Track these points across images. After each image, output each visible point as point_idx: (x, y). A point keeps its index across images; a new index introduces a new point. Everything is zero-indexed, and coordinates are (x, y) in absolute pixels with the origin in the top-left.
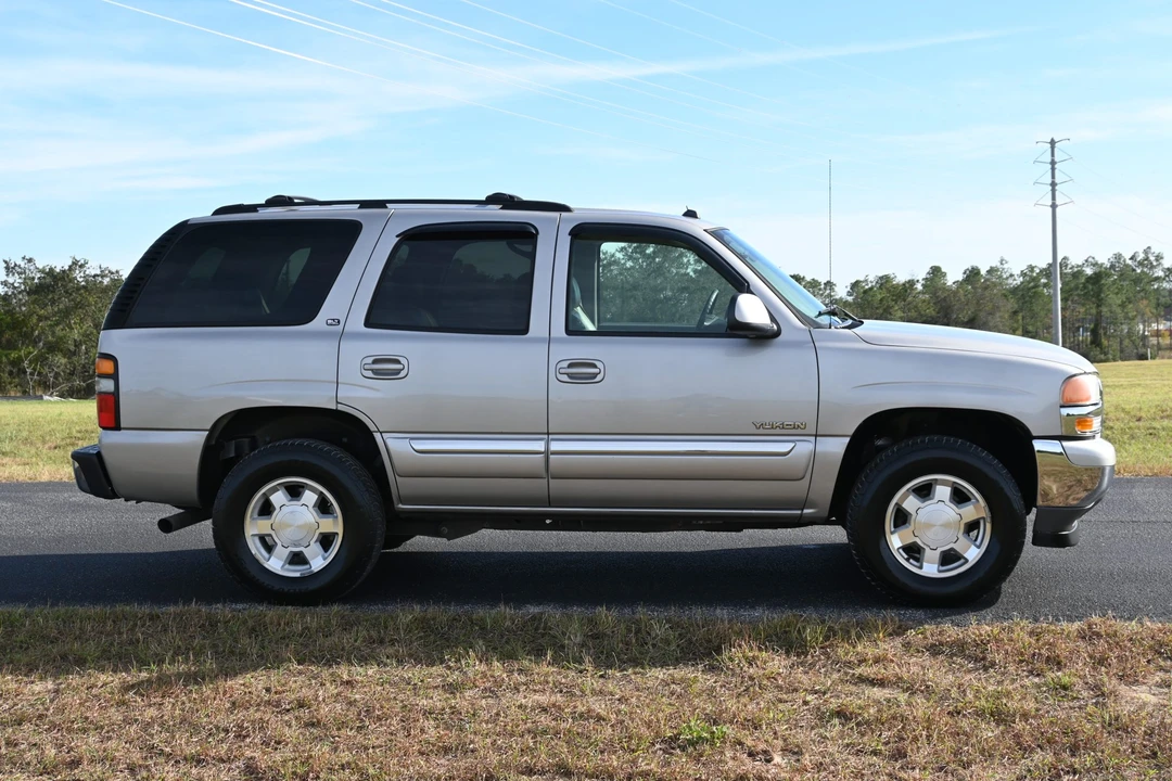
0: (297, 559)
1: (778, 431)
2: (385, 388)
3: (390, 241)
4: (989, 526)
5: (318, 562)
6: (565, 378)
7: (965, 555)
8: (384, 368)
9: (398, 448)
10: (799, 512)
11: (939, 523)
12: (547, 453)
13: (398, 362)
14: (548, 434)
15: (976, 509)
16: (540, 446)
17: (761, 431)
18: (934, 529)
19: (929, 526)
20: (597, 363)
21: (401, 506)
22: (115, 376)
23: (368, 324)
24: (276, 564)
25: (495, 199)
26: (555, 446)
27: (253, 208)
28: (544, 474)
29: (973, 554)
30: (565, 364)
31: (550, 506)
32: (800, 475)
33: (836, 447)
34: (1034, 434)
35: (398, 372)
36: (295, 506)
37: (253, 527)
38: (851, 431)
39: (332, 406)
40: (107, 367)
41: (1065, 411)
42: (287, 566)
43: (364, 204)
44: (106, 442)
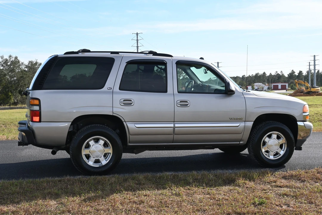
0: (97, 161)
1: (235, 120)
2: (127, 109)
3: (124, 65)
4: (286, 145)
5: (104, 162)
6: (179, 106)
7: (280, 153)
8: (128, 103)
9: (131, 126)
10: (239, 143)
11: (274, 145)
12: (174, 127)
13: (131, 101)
15: (283, 140)
16: (172, 125)
17: (231, 120)
19: (272, 146)
20: (188, 101)
21: (129, 144)
22: (39, 105)
23: (120, 89)
24: (91, 163)
25: (150, 52)
26: (176, 125)
28: (173, 133)
29: (282, 153)
30: (179, 101)
31: (173, 143)
32: (241, 132)
33: (250, 124)
34: (297, 120)
35: (131, 103)
36: (97, 145)
37: (84, 152)
38: (254, 120)
39: (112, 114)
40: (36, 102)
41: (303, 114)
42: (94, 164)
43: (112, 53)
44: (35, 126)
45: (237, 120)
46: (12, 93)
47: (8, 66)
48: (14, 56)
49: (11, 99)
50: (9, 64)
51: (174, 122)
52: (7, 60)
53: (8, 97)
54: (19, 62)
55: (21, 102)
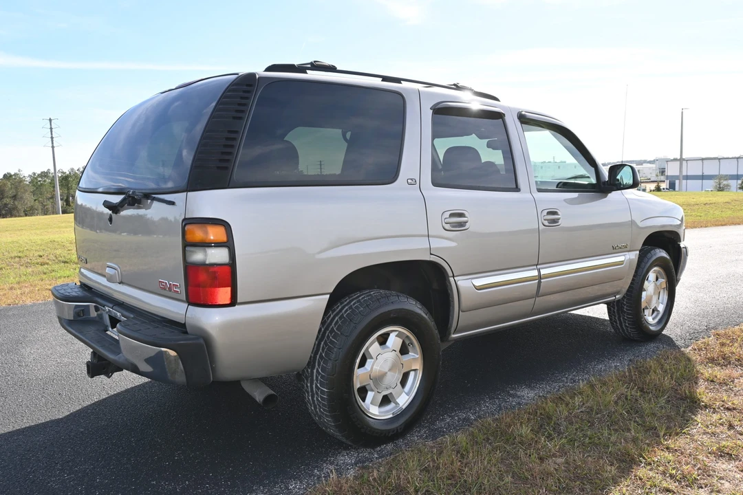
1: (620, 249)
3: (428, 113)
5: (403, 399)
6: (546, 223)
12: (540, 277)
13: (464, 216)
16: (535, 273)
17: (614, 251)
20: (558, 211)
22: (229, 244)
23: (434, 183)
24: (373, 410)
26: (543, 272)
30: (546, 212)
31: (528, 317)
32: (625, 275)
35: (465, 223)
37: (358, 381)
39: (428, 257)
44: (211, 320)
51: (537, 265)
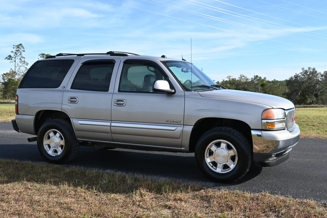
1: (172, 123)
2: (73, 106)
3: (80, 65)
4: (237, 158)
6: (116, 104)
7: (230, 167)
8: (73, 100)
10: (180, 148)
11: (222, 155)
12: (111, 126)
13: (76, 99)
14: (112, 121)
15: (234, 152)
16: (109, 124)
17: (167, 123)
18: (220, 157)
20: (124, 100)
21: (78, 139)
23: (71, 88)
25: (109, 53)
26: (113, 124)
27: (54, 57)
28: (110, 132)
29: (232, 166)
30: (116, 100)
31: (113, 142)
32: (179, 137)
33: (189, 129)
34: (252, 128)
36: (55, 137)
37: (46, 142)
38: (193, 124)
39: (60, 110)
40: (17, 98)
41: (263, 121)
42: (53, 153)
43: (78, 55)
45: (174, 123)
46: (308, 95)
47: (308, 75)
48: (312, 68)
49: (308, 100)
50: (308, 73)
51: (111, 121)
52: (306, 71)
53: (306, 99)
54: (316, 72)
55: (316, 103)
